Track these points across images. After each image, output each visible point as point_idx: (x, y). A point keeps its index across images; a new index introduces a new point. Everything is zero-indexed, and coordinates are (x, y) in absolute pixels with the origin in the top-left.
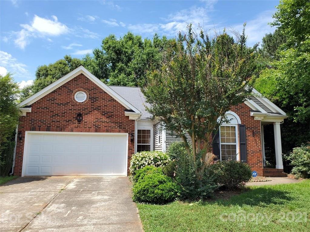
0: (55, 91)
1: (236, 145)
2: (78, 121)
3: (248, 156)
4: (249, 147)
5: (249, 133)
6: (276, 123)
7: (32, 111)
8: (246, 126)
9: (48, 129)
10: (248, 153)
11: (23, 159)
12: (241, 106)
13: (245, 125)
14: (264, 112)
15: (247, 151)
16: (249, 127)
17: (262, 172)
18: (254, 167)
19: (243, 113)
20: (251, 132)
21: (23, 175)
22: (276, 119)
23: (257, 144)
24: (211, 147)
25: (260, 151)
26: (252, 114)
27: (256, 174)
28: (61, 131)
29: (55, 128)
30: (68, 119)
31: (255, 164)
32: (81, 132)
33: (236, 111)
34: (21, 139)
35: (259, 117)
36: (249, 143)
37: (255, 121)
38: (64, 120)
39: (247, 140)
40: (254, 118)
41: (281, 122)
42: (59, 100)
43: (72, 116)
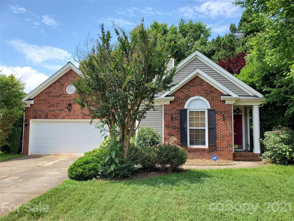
0: (51, 86)
1: (205, 129)
2: (69, 110)
3: (217, 140)
4: (218, 131)
5: (218, 117)
6: (254, 106)
7: (34, 103)
8: (217, 111)
9: (46, 118)
10: (217, 137)
11: (28, 142)
12: (212, 91)
13: (215, 109)
14: (234, 95)
15: (217, 135)
16: (219, 112)
17: (232, 156)
18: (223, 151)
19: (213, 97)
20: (221, 116)
21: (29, 154)
22: (252, 102)
23: (228, 128)
24: (179, 131)
25: (230, 135)
26: (222, 98)
27: (217, 158)
28: (56, 119)
29: (51, 116)
30: (61, 108)
31: (225, 148)
32: (71, 119)
33: (206, 96)
34: (27, 125)
35: (229, 101)
36: (219, 127)
37: (226, 105)
38: (58, 110)
39: (216, 124)
40: (225, 103)
41: (259, 106)
42: (54, 93)
43: (64, 106)
